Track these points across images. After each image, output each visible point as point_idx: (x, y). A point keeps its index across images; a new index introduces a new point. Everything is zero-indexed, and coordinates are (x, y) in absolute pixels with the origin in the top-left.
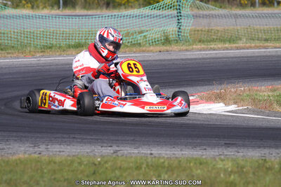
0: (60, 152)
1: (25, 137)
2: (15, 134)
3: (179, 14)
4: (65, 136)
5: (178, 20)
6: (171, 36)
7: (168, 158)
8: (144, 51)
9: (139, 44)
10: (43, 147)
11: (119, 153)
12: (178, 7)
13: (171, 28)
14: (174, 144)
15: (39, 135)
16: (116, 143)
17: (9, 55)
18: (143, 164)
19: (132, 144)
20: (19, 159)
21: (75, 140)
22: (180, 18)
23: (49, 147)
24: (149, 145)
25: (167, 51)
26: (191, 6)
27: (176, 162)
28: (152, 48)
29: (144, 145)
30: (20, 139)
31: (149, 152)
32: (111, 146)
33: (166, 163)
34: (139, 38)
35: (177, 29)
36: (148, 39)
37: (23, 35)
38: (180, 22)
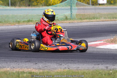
3: (71, 7)
5: (71, 10)
6: (68, 17)
12: (71, 4)
13: (68, 13)
22: (71, 9)
26: (76, 4)
35: (70, 14)
36: (58, 18)
37: (5, 17)
38: (72, 10)
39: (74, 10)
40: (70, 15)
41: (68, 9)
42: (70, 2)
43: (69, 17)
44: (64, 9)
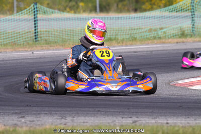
0: (84, 122)
1: (55, 111)
2: (47, 108)
3: (193, 13)
4: (91, 109)
6: (186, 32)
7: (183, 127)
8: (163, 43)
9: (160, 38)
10: (69, 119)
11: (137, 123)
12: (192, 7)
13: (186, 25)
14: (188, 115)
15: (68, 109)
16: (136, 115)
17: (51, 48)
18: (159, 131)
19: (151, 115)
20: (45, 130)
21: (99, 113)
22: (193, 16)
23: (75, 119)
24: (166, 116)
25: (183, 42)
27: (191, 129)
28: (170, 40)
29: (161, 116)
30: (50, 113)
31: (165, 122)
32: (131, 117)
33: (181, 131)
34: (160, 33)
35: (191, 26)
36: (167, 34)
37: (64, 32)
38: (194, 19)
39: (198, 18)
40: (191, 29)
41: (187, 16)
42: (191, 3)
43: (189, 31)
44: (179, 16)
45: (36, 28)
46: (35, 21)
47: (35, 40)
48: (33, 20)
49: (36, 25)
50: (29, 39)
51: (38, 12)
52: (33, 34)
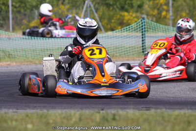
45: (144, 42)
46: (143, 38)
47: (142, 53)
48: (141, 37)
49: (144, 39)
50: (136, 52)
51: (146, 29)
52: (140, 47)
